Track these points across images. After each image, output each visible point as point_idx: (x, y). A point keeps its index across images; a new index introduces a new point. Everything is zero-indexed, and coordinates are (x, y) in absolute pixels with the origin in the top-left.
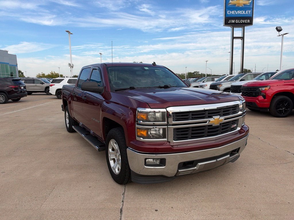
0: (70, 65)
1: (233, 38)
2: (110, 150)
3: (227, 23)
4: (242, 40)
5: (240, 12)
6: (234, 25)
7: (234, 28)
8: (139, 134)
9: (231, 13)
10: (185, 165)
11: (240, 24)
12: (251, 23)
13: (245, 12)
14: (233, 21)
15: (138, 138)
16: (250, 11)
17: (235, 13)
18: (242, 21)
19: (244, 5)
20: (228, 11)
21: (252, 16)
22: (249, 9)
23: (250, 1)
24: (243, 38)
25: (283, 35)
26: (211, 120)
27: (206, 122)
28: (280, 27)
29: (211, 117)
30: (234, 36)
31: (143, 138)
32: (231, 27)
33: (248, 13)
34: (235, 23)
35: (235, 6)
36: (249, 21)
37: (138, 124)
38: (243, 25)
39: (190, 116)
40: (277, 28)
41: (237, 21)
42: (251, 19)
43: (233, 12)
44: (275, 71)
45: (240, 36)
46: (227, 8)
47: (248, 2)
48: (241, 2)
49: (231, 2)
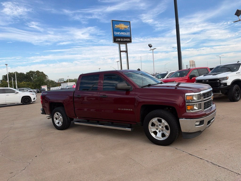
1: (121, 52)
2: (150, 125)
3: (115, 41)
4: (126, 53)
5: (123, 34)
6: (120, 42)
7: (120, 45)
8: (188, 108)
9: (117, 34)
10: (209, 122)
11: (124, 41)
12: (130, 42)
13: (126, 34)
14: (119, 40)
15: (187, 111)
16: (129, 33)
17: (120, 34)
18: (125, 40)
19: (125, 28)
20: (115, 32)
21: (130, 36)
22: (128, 31)
23: (128, 26)
24: (126, 52)
25: (153, 50)
27: (210, 98)
28: (151, 44)
29: (211, 95)
30: (121, 50)
31: (192, 111)
32: (118, 44)
33: (127, 34)
34: (120, 41)
35: (119, 29)
36: (129, 40)
37: (187, 103)
38: (126, 43)
40: (149, 45)
41: (122, 40)
42: (130, 38)
43: (118, 33)
44: (166, 73)
45: (125, 50)
46: (114, 30)
47: (127, 27)
48: (123, 26)
49: (117, 26)
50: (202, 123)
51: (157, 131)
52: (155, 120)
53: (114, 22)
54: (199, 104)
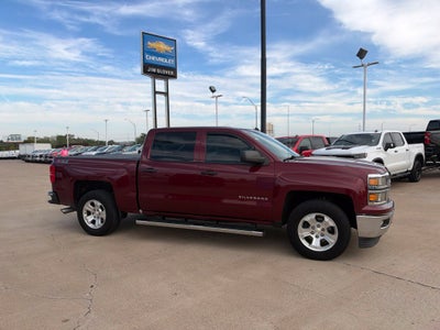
1: (156, 93)
2: (301, 228)
3: (146, 72)
4: (165, 96)
5: (161, 60)
6: (155, 76)
7: (156, 80)
8: (370, 199)
11: (163, 74)
12: (175, 77)
13: (168, 61)
14: (154, 70)
15: (369, 204)
16: (173, 61)
18: (165, 72)
19: (166, 51)
20: (147, 56)
21: (175, 67)
22: (171, 57)
23: (172, 48)
24: (166, 94)
25: (217, 97)
28: (214, 87)
30: (156, 90)
31: (375, 202)
32: (151, 77)
33: (170, 62)
34: (156, 73)
36: (172, 73)
37: (370, 190)
38: (166, 77)
40: (210, 88)
41: (159, 71)
42: (175, 70)
45: (164, 91)
46: (146, 51)
47: (170, 49)
48: (162, 47)
49: (151, 45)
50: (386, 222)
51: (313, 236)
52: (310, 218)
53: (146, 37)
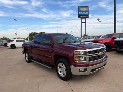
0: (16, 33)
1: (82, 23)
2: (58, 67)
3: (79, 17)
5: (84, 13)
6: (82, 18)
8: (76, 60)
9: (81, 13)
10: (93, 70)
12: (88, 17)
14: (82, 16)
15: (75, 62)
18: (85, 16)
24: (85, 23)
25: (100, 22)
26: (99, 53)
27: (97, 54)
29: (99, 52)
31: (78, 61)
33: (87, 13)
34: (82, 17)
35: (82, 11)
37: (75, 56)
38: (85, 18)
39: (93, 52)
40: (98, 19)
41: (83, 16)
42: (88, 15)
45: (85, 22)
46: (79, 11)
47: (86, 9)
48: (84, 9)
49: (81, 9)
50: (85, 70)
51: (62, 71)
53: (79, 7)
54: (85, 58)
